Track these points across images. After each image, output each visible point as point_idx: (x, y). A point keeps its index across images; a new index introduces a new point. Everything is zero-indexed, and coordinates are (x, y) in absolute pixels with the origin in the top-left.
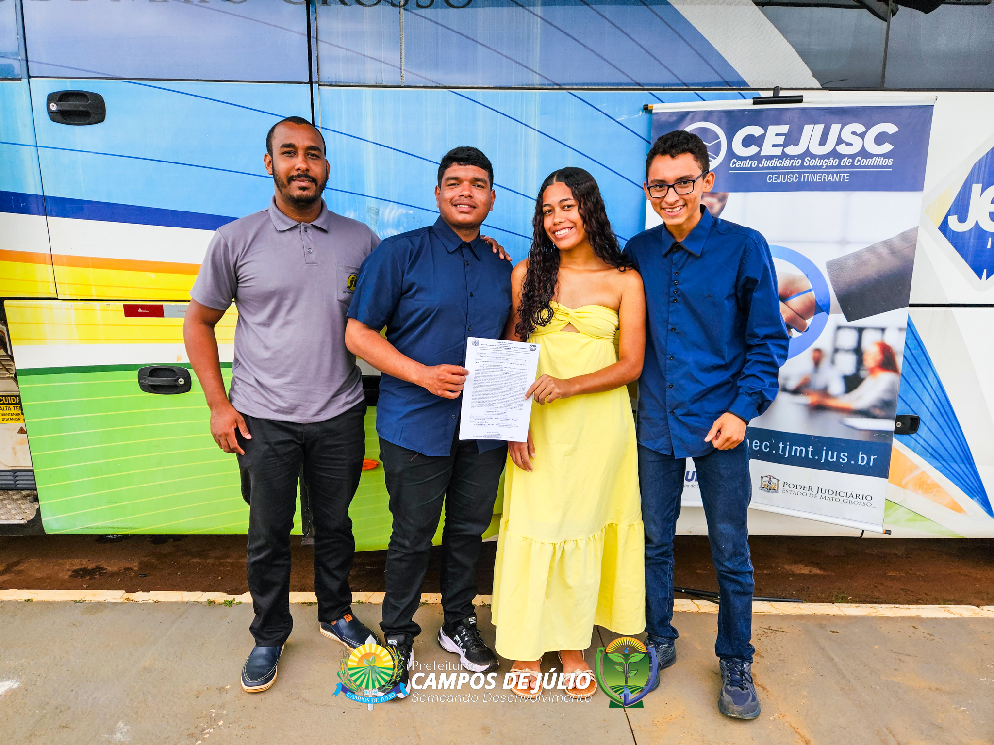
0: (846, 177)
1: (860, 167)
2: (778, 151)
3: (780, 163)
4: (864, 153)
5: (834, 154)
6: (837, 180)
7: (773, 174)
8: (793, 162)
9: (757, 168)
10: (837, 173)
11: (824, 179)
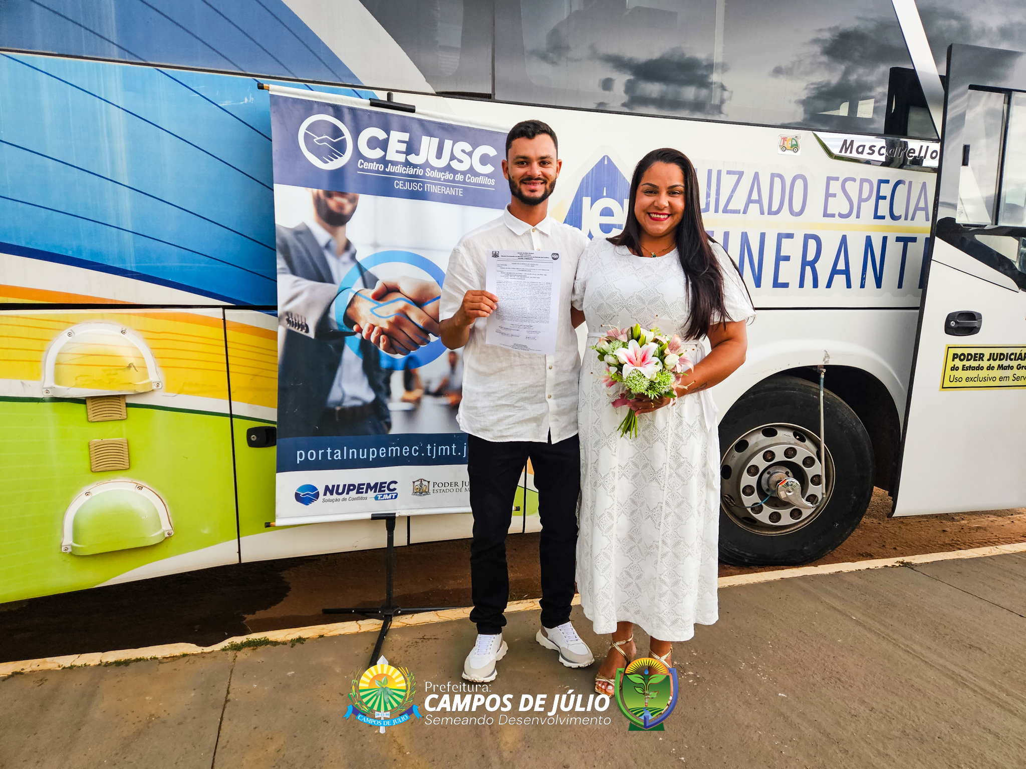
0: (460, 192)
1: (470, 183)
2: (401, 158)
3: (404, 170)
4: (472, 171)
5: (449, 168)
6: (454, 194)
7: (399, 180)
8: (416, 171)
9: (384, 172)
10: (453, 187)
11: (443, 192)
